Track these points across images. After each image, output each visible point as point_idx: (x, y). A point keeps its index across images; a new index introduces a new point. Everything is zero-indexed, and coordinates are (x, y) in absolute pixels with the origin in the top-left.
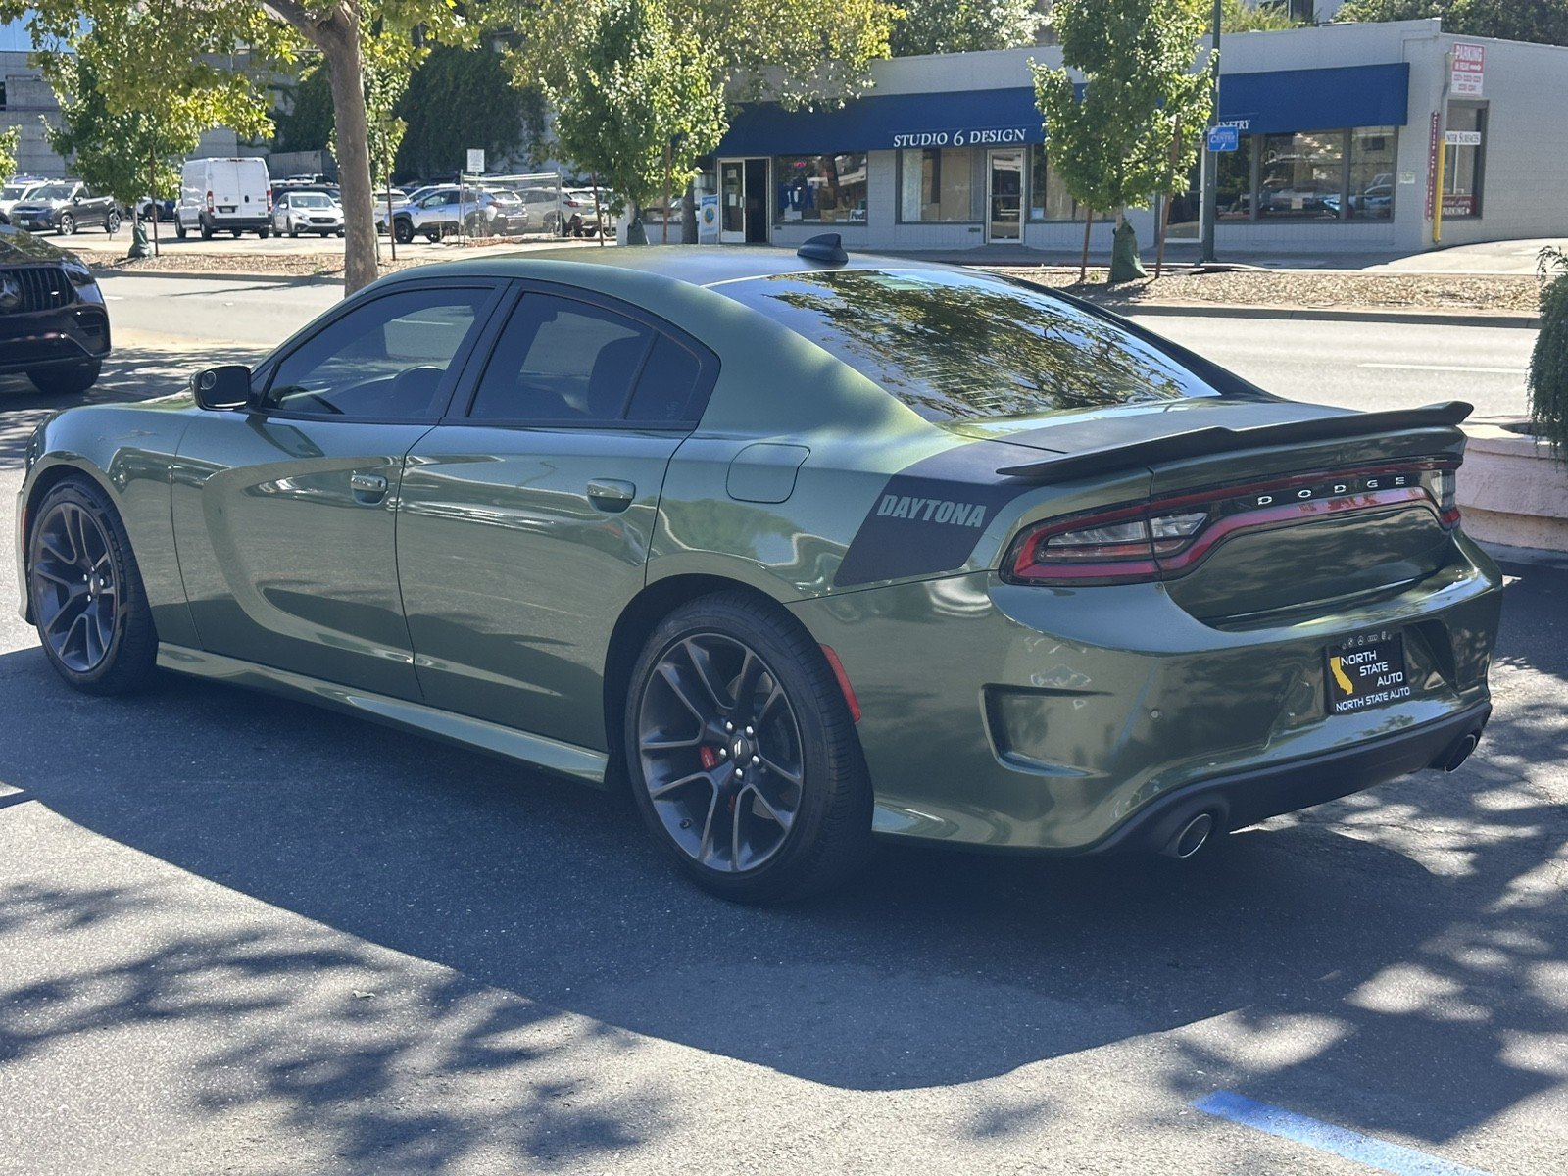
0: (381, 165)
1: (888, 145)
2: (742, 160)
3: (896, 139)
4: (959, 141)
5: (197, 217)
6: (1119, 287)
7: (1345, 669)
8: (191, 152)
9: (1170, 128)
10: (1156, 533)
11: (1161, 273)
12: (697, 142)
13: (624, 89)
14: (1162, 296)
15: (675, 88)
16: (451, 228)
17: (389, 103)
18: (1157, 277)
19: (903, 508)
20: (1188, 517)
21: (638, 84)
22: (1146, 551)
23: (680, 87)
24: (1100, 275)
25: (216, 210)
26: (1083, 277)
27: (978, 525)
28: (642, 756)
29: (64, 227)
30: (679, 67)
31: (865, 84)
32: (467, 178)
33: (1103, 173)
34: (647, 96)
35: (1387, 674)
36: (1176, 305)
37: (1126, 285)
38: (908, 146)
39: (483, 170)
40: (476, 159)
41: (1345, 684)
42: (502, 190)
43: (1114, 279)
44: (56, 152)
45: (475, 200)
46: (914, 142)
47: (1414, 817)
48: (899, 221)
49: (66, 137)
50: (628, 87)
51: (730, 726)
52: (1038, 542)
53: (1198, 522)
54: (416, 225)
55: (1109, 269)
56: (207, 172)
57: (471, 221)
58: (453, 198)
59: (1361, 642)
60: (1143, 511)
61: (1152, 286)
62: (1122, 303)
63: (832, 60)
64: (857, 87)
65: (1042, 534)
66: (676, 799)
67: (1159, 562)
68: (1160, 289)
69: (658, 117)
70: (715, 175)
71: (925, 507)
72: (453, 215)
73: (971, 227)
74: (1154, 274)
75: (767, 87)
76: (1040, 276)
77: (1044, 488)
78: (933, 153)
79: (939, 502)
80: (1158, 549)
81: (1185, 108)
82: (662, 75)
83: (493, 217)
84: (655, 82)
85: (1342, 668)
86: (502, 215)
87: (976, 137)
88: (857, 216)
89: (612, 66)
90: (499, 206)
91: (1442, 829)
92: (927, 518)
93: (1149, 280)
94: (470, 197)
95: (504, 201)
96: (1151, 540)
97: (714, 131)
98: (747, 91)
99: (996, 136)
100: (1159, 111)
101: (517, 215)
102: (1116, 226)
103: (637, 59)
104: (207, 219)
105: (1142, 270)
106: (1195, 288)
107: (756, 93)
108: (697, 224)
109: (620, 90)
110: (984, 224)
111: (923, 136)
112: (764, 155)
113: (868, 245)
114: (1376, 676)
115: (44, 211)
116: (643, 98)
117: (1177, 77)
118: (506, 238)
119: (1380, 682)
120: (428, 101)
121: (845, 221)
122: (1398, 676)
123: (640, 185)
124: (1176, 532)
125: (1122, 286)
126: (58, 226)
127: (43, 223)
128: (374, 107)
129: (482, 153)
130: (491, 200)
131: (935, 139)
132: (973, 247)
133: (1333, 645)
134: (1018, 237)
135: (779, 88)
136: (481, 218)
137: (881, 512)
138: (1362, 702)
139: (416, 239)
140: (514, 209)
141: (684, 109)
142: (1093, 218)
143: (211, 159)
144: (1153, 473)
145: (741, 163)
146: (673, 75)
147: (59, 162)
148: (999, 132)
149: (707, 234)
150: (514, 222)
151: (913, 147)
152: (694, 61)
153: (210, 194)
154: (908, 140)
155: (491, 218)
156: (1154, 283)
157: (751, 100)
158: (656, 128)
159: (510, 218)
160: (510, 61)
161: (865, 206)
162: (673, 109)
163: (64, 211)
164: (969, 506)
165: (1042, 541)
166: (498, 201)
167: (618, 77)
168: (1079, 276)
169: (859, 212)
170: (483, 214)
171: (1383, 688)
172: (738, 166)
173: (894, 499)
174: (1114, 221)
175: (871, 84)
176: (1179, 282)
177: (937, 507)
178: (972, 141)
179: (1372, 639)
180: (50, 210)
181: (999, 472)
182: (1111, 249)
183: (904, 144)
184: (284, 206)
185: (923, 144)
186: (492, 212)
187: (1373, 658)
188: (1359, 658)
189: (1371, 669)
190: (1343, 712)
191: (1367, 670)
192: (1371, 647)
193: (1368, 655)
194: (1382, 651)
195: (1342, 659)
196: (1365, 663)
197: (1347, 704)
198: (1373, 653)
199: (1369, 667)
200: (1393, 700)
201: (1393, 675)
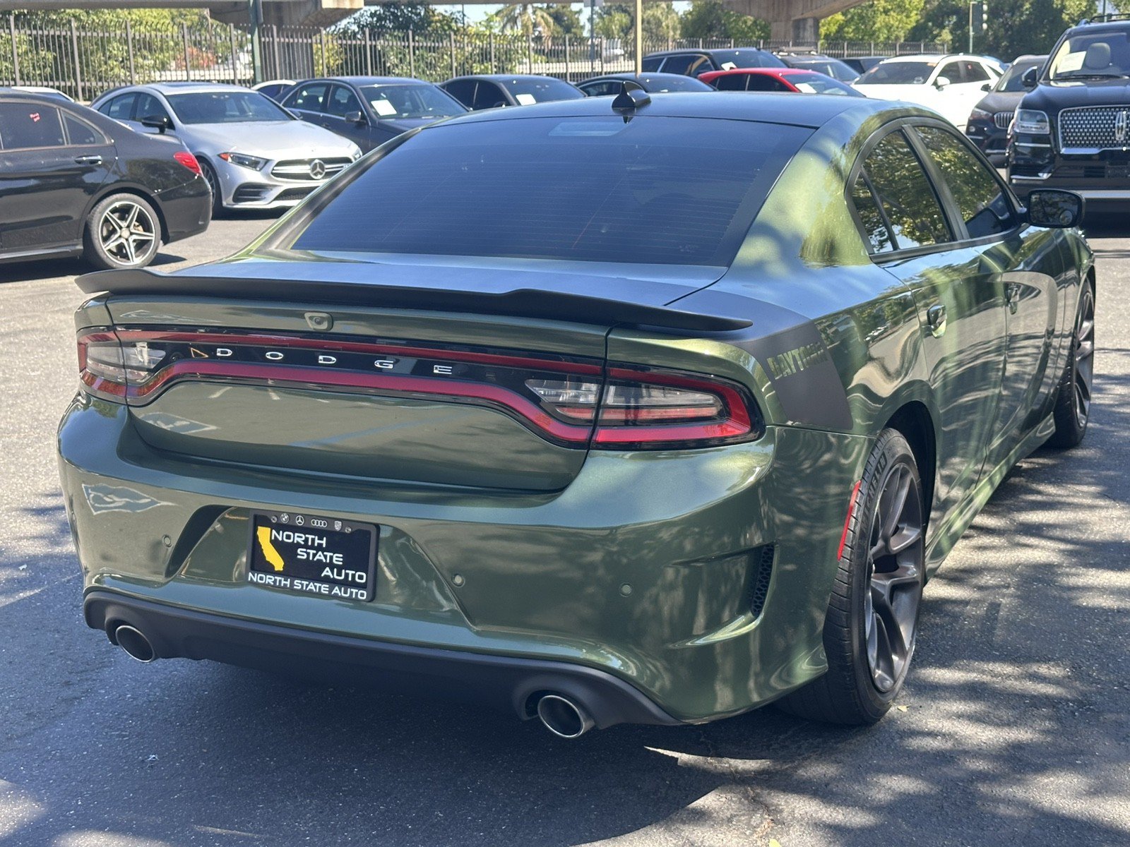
7: (275, 543)
35: (340, 569)
41: (274, 559)
59: (301, 522)
85: (272, 542)
114: (322, 565)
119: (327, 572)
122: (359, 576)
138: (288, 583)
171: (326, 580)
179: (319, 524)
187: (320, 545)
188: (298, 538)
189: (314, 555)
190: (256, 584)
191: (308, 554)
192: (320, 533)
193: (313, 540)
194: (336, 541)
195: (274, 532)
196: (306, 546)
197: (269, 579)
198: (321, 539)
199: (312, 552)
200: (336, 597)
201: (351, 572)
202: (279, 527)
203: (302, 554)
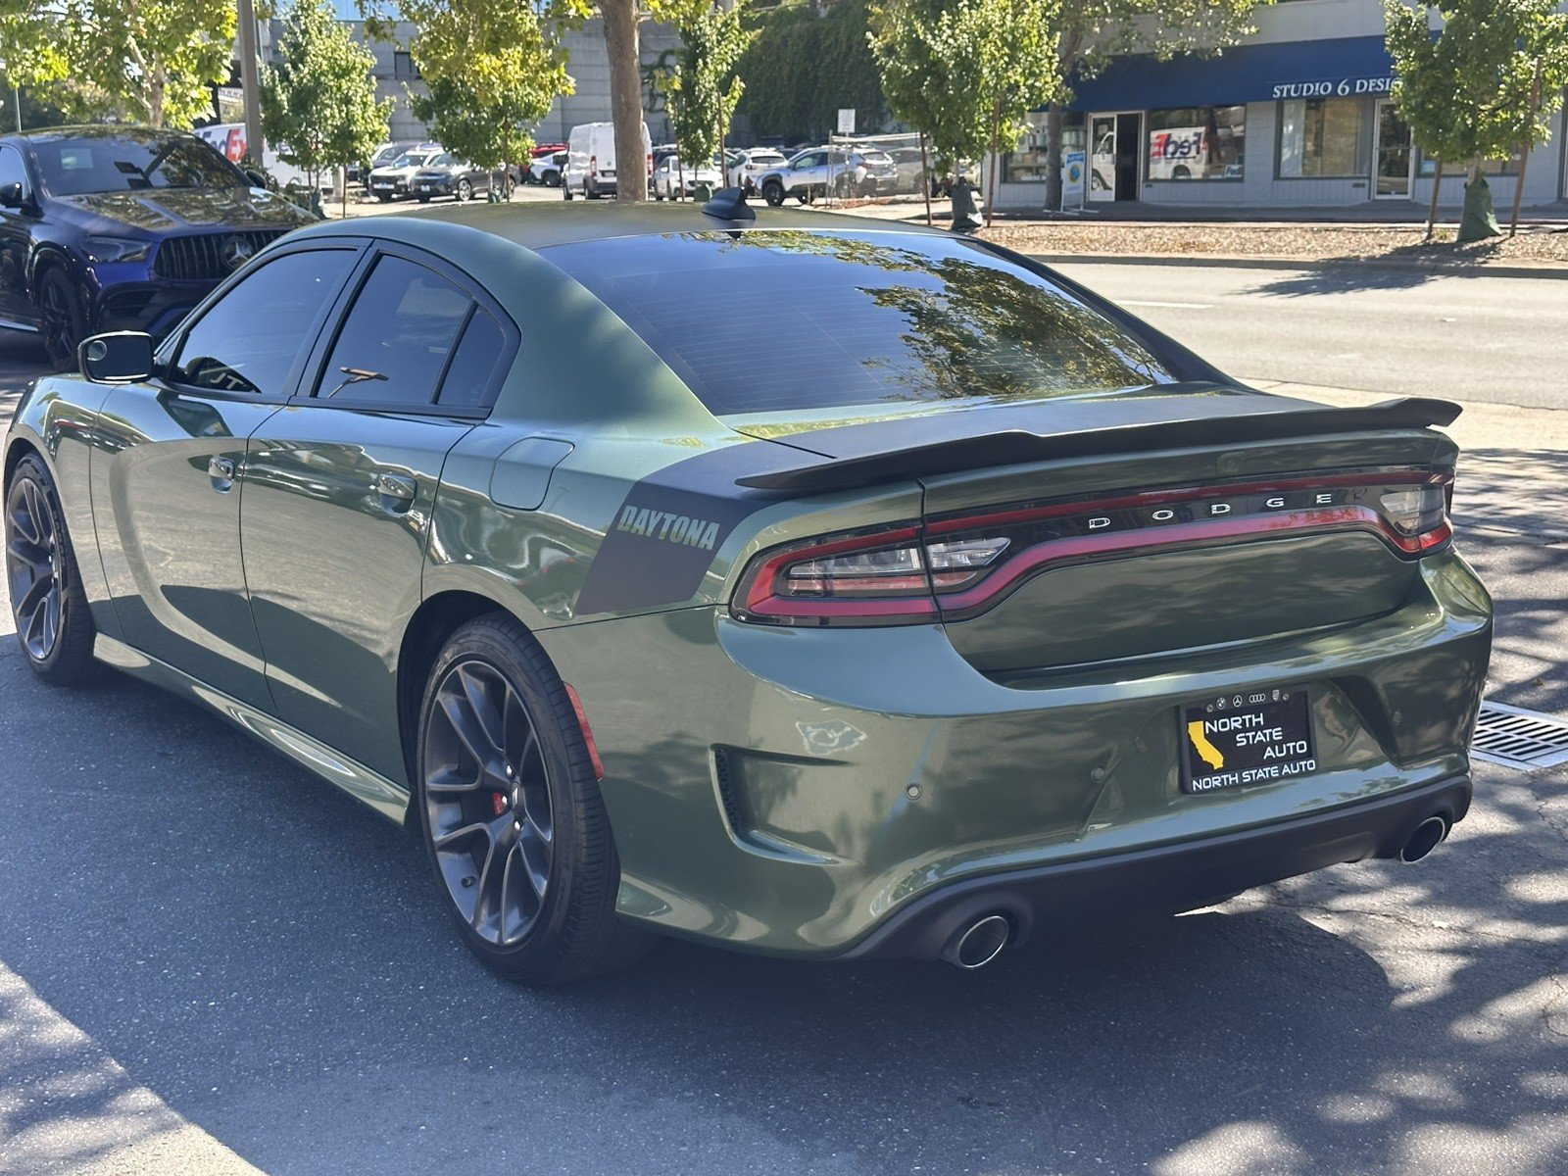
0: (717, 126)
1: (1268, 96)
2: (1114, 115)
3: (1275, 90)
4: (1343, 90)
5: (581, 182)
6: (1467, 247)
7: (1211, 737)
8: (544, 117)
9: (1532, 72)
10: (935, 563)
11: (1517, 231)
12: (1027, 96)
13: (951, 41)
14: (1513, 257)
15: (1004, 40)
16: (820, 190)
17: (728, 64)
18: (1512, 235)
19: (642, 522)
20: (985, 543)
21: (965, 36)
22: (919, 584)
23: (1010, 38)
24: (1449, 232)
25: (599, 174)
26: (1429, 237)
27: (710, 546)
28: (428, 800)
29: (462, 193)
30: (1009, 17)
31: (1247, 31)
32: (836, 139)
33: (1454, 122)
34: (974, 48)
35: (1280, 743)
36: (1524, 266)
37: (1475, 245)
38: (1289, 96)
39: (852, 130)
40: (847, 119)
41: (1213, 756)
42: (874, 150)
43: (1465, 237)
44: (416, 119)
45: (844, 161)
46: (1295, 92)
47: (1418, 904)
48: (1277, 176)
49: (426, 103)
50: (956, 40)
51: (509, 771)
52: (779, 569)
53: (998, 549)
54: (788, 187)
55: (1458, 226)
56: (592, 136)
57: (840, 182)
58: (822, 160)
59: (1238, 702)
60: (919, 535)
61: (1503, 246)
62: (1467, 264)
63: (1211, 7)
64: (1236, 35)
65: (784, 559)
66: (461, 851)
67: (939, 598)
68: (1512, 248)
69: (985, 71)
70: (1086, 132)
71: (662, 521)
72: (820, 176)
73: (1355, 181)
74: (1509, 231)
75: (1141, 38)
76: (1384, 234)
77: (786, 503)
78: (1315, 103)
79: (674, 517)
80: (938, 582)
81: (1549, 51)
82: (990, 26)
83: (862, 177)
84: (984, 34)
85: (1207, 737)
86: (871, 176)
87: (1362, 85)
88: (1233, 172)
89: (938, 19)
90: (868, 167)
91: (1445, 925)
92: (661, 537)
93: (1502, 238)
94: (839, 158)
95: (874, 162)
96: (928, 571)
97: (1046, 83)
98: (1118, 42)
99: (1385, 84)
100: (1521, 54)
101: (888, 176)
102: (1469, 181)
103: (966, 10)
104: (590, 184)
105: (1496, 227)
106: (1551, 247)
107: (1127, 44)
108: (1061, 182)
109: (946, 42)
110: (1370, 178)
111: (1305, 86)
112: (1135, 109)
113: (1243, 202)
114: (1262, 746)
115: (443, 177)
116: (970, 49)
117: (1540, 17)
118: (874, 199)
119: (1269, 753)
120: (821, 62)
121: (1219, 177)
122: (1300, 746)
123: (968, 143)
124: (968, 562)
125: (1471, 245)
126: (455, 192)
127: (442, 189)
128: (711, 67)
129: (853, 112)
130: (861, 161)
131: (1317, 89)
132: (1357, 203)
133: (1195, 707)
134: (1406, 193)
135: (1152, 37)
136: (850, 179)
137: (620, 527)
138: (1236, 778)
139: (787, 202)
140: (884, 169)
141: (1013, 59)
142: (1444, 172)
143: (595, 124)
144: (923, 487)
145: (1113, 119)
146: (1002, 26)
147: (421, 128)
148: (1388, 80)
149: (1071, 192)
150: (883, 183)
151: (1294, 98)
152: (1026, 11)
153: (594, 159)
154: (1289, 91)
155: (860, 179)
156: (1507, 242)
157: (1120, 53)
158: (983, 82)
159: (879, 179)
160: (878, 17)
161: (1241, 161)
162: (1002, 62)
163: (462, 177)
164: (703, 523)
165: (782, 569)
166: (868, 161)
167: (944, 28)
168: (1425, 235)
169: (1235, 167)
170: (852, 175)
171: (1271, 762)
172: (1109, 122)
173: (634, 510)
174: (1465, 175)
175: (1253, 30)
176: (1535, 241)
177: (673, 522)
178: (1358, 90)
179: (1258, 699)
180: (449, 176)
181: (741, 482)
182: (1462, 204)
183: (1285, 95)
184: (665, 169)
185: (1304, 94)
186: (861, 172)
187: (1258, 723)
188: (1235, 723)
189: (1254, 737)
190: (1204, 791)
191: (1247, 738)
192: (1255, 710)
193: (1250, 720)
194: (1274, 714)
195: (1207, 724)
196: (1244, 730)
197: (1215, 781)
198: (1257, 716)
199: (1250, 734)
200: (1288, 776)
201: (1291, 745)
202: (1211, 718)
203: (1241, 740)
